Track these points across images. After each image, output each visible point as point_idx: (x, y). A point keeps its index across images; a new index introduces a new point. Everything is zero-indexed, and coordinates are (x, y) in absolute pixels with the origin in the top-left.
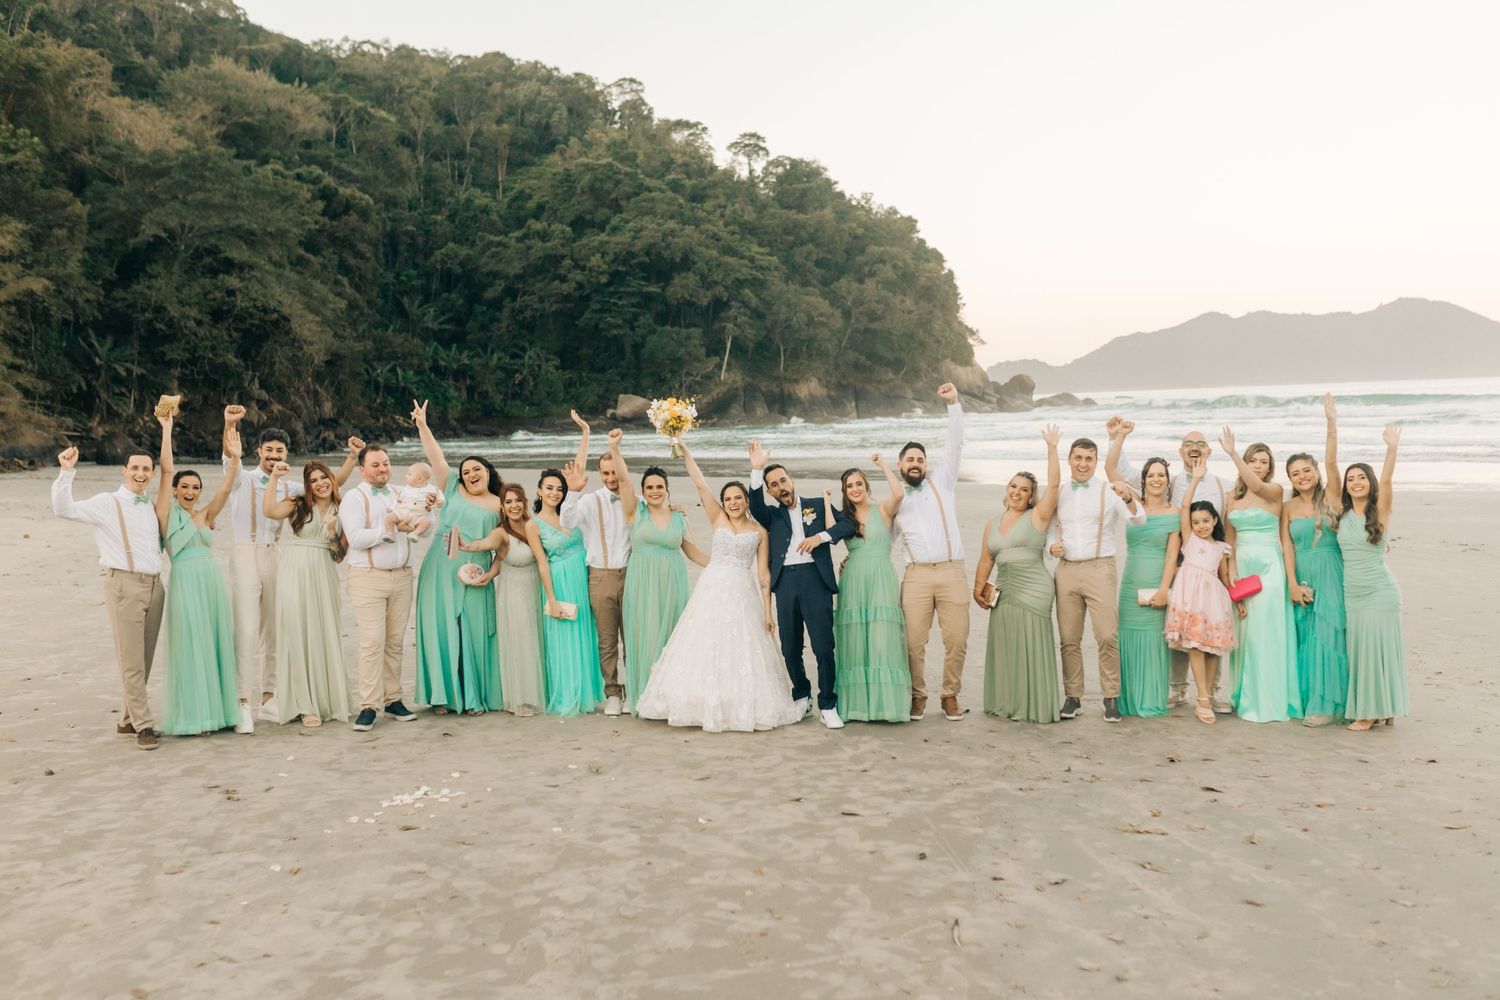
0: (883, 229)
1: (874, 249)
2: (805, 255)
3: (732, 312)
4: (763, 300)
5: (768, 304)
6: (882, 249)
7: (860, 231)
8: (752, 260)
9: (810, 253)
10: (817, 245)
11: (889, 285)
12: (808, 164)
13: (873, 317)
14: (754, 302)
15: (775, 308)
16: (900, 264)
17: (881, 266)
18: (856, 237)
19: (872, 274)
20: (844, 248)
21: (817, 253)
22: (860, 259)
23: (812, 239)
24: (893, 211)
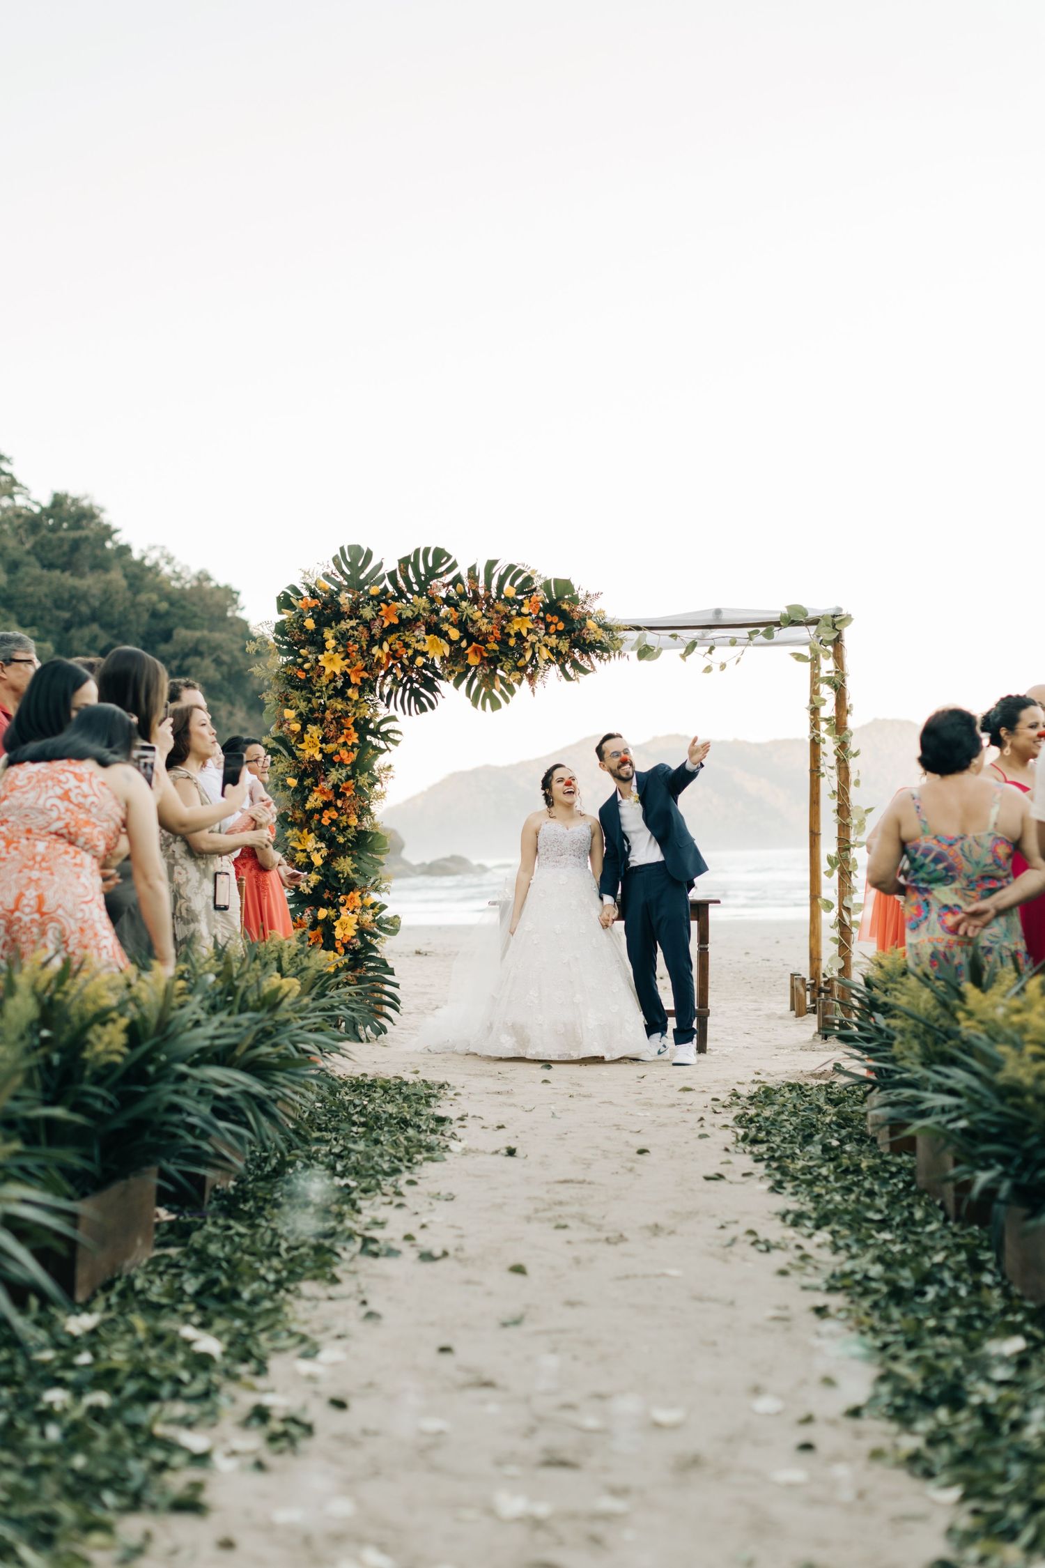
0: (194, 604)
2: (87, 639)
6: (198, 634)
7: (163, 606)
9: (94, 639)
12: (75, 501)
16: (226, 658)
17: (197, 659)
18: (155, 615)
20: (141, 630)
23: (94, 617)
24: (204, 577)
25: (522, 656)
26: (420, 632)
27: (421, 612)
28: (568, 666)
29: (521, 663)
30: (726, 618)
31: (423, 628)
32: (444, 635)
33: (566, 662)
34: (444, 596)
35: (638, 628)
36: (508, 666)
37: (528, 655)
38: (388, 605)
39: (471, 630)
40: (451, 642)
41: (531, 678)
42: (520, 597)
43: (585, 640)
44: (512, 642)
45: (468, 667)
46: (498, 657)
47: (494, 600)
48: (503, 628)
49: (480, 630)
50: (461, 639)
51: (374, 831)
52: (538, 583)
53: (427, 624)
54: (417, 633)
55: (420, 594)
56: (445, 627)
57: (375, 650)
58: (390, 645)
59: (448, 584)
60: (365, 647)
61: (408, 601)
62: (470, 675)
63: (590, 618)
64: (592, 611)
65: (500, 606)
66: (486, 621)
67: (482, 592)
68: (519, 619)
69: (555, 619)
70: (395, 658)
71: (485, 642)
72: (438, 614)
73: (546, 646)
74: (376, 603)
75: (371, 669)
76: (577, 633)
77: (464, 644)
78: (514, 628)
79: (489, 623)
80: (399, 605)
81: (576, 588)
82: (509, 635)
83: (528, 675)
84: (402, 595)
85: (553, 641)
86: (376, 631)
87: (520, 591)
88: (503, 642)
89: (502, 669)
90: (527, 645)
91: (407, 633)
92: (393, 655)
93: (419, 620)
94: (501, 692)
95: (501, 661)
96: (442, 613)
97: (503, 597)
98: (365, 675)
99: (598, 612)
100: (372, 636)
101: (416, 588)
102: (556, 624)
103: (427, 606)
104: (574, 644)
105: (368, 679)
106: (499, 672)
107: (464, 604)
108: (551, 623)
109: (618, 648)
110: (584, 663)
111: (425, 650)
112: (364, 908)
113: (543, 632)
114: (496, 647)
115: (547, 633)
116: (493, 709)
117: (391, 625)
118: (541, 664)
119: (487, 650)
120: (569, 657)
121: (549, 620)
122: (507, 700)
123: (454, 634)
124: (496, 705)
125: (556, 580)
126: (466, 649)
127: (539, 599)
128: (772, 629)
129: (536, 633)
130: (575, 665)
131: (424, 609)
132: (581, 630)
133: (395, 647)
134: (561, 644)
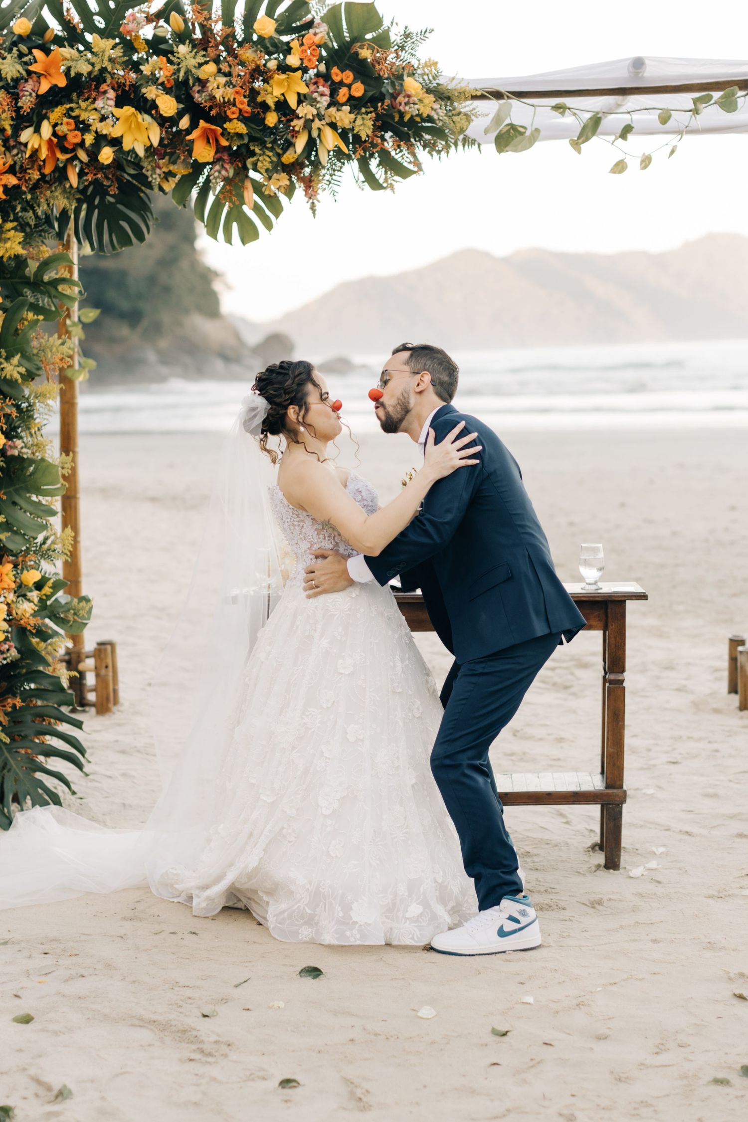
25: (289, 145)
26: (106, 102)
27: (106, 64)
28: (374, 163)
29: (289, 157)
30: (652, 75)
31: (111, 94)
32: (148, 107)
33: (372, 155)
34: (150, 37)
35: (498, 95)
36: (265, 162)
37: (300, 143)
38: (47, 52)
39: (198, 98)
40: (163, 121)
41: (309, 184)
42: (285, 38)
43: (402, 115)
44: (271, 119)
45: (198, 168)
46: (247, 146)
47: (241, 44)
48: (253, 94)
49: (213, 98)
50: (180, 114)
51: (39, 456)
52: (316, 11)
53: (118, 87)
54: (99, 104)
55: (103, 34)
56: (151, 92)
57: (26, 135)
58: (55, 125)
59: (159, 15)
60: (9, 131)
61: (88, 47)
62: (201, 180)
63: (412, 75)
64: (415, 63)
65: (248, 54)
66: (222, 80)
67: (218, 27)
68: (283, 76)
69: (348, 76)
70: (64, 150)
71: (221, 119)
72: (138, 71)
73: (333, 126)
74: (24, 48)
75: (23, 170)
76: (387, 102)
77: (184, 123)
78: (272, 93)
79: (228, 84)
80: (66, 51)
81: (386, 23)
82: (265, 107)
83: (300, 179)
84: (73, 37)
85: (344, 117)
86: (27, 102)
87: (285, 26)
88: (255, 120)
89: (255, 170)
90: (298, 124)
91: (83, 105)
92: (59, 142)
93: (105, 81)
94: (257, 208)
95: (253, 154)
96: (146, 69)
97: (255, 37)
98: (12, 181)
99: (426, 65)
100: (18, 109)
101: (100, 23)
102: (349, 86)
103: (117, 53)
104: (383, 124)
105: (17, 187)
106: (252, 174)
107: (183, 49)
108: (341, 84)
109: (462, 131)
110: (402, 157)
111: (115, 133)
112: (21, 591)
113: (325, 101)
114: (241, 128)
115: (333, 103)
116: (244, 242)
117: (54, 89)
118: (324, 158)
119: (225, 133)
120: (374, 146)
121: (337, 79)
122: (269, 225)
123: (168, 105)
124: (249, 234)
125: (349, 5)
126: (189, 131)
127: (317, 39)
128: (733, 94)
129: (313, 102)
130: (388, 162)
131: (111, 60)
132: (394, 97)
133: (62, 129)
134: (359, 122)
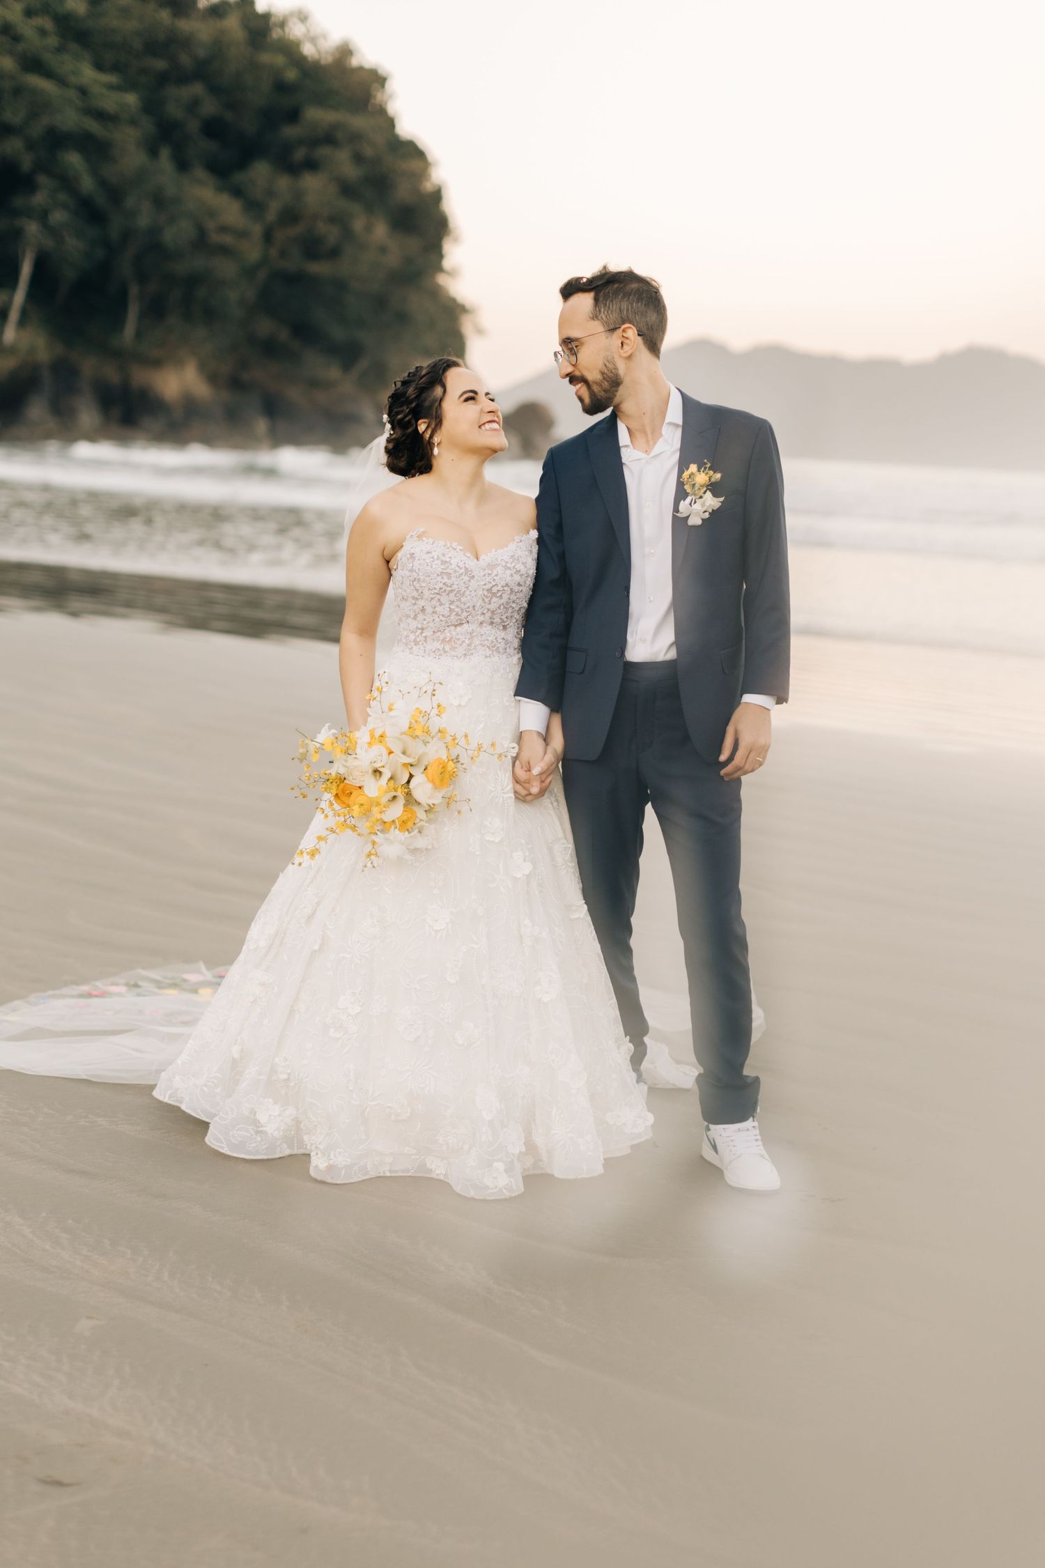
0: (332, 83)
1: (316, 115)
3: (39, 199)
4: (103, 183)
5: (115, 194)
7: (292, 77)
8: (83, 91)
10: (214, 89)
11: (347, 190)
13: (313, 248)
14: (87, 184)
15: (130, 202)
17: (331, 150)
19: (312, 165)
21: (210, 107)
22: (290, 132)
24: (346, 53)
